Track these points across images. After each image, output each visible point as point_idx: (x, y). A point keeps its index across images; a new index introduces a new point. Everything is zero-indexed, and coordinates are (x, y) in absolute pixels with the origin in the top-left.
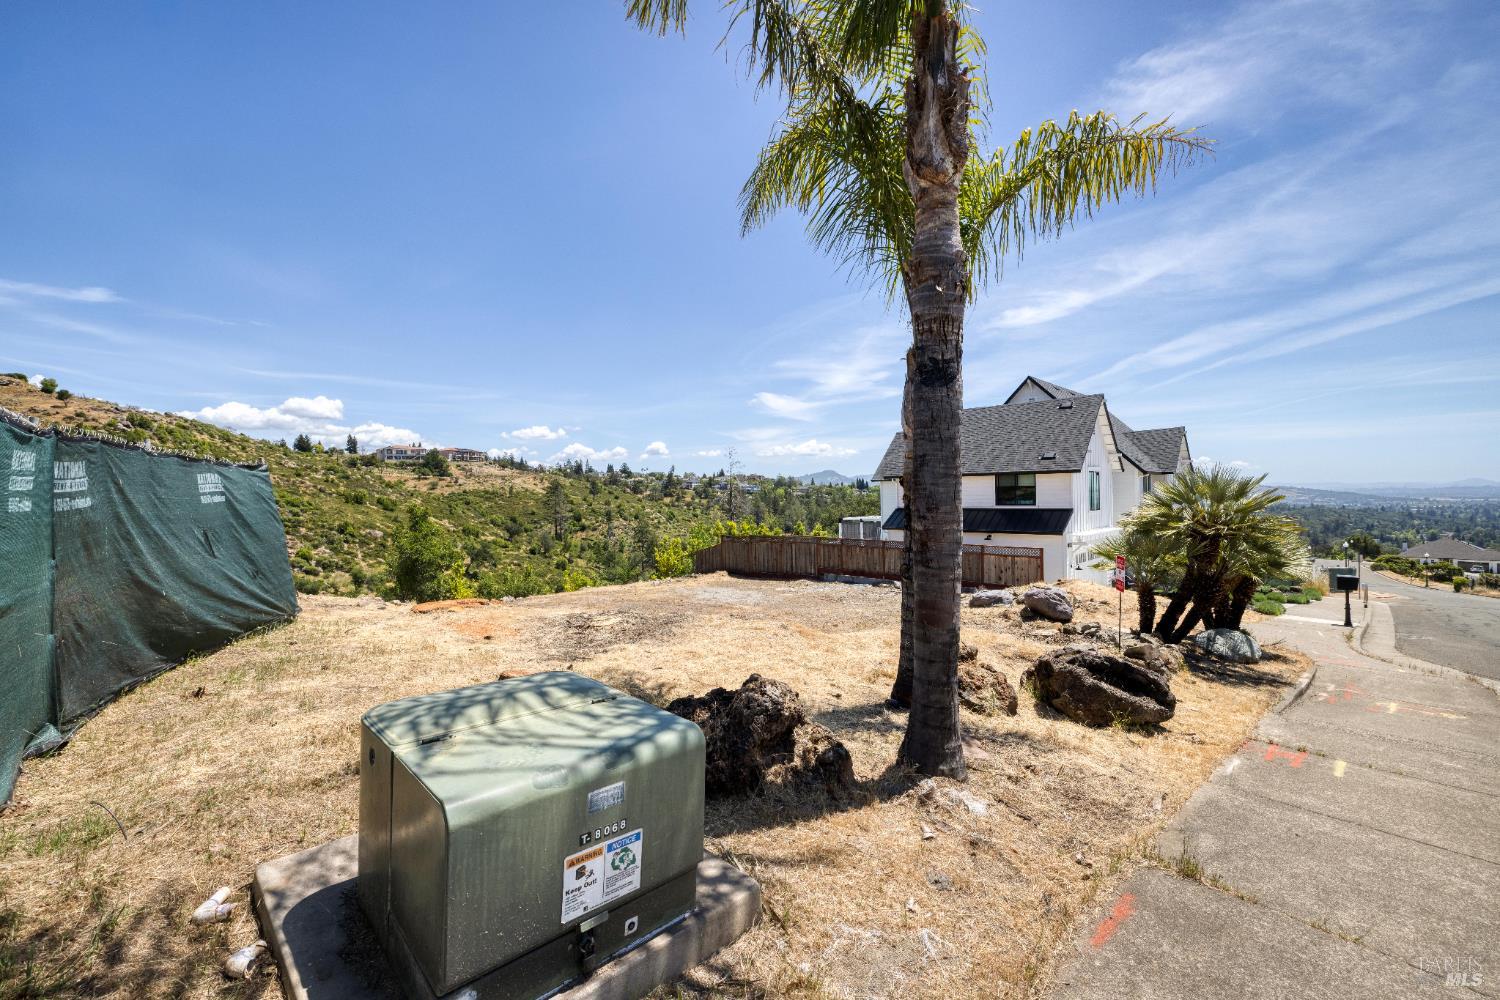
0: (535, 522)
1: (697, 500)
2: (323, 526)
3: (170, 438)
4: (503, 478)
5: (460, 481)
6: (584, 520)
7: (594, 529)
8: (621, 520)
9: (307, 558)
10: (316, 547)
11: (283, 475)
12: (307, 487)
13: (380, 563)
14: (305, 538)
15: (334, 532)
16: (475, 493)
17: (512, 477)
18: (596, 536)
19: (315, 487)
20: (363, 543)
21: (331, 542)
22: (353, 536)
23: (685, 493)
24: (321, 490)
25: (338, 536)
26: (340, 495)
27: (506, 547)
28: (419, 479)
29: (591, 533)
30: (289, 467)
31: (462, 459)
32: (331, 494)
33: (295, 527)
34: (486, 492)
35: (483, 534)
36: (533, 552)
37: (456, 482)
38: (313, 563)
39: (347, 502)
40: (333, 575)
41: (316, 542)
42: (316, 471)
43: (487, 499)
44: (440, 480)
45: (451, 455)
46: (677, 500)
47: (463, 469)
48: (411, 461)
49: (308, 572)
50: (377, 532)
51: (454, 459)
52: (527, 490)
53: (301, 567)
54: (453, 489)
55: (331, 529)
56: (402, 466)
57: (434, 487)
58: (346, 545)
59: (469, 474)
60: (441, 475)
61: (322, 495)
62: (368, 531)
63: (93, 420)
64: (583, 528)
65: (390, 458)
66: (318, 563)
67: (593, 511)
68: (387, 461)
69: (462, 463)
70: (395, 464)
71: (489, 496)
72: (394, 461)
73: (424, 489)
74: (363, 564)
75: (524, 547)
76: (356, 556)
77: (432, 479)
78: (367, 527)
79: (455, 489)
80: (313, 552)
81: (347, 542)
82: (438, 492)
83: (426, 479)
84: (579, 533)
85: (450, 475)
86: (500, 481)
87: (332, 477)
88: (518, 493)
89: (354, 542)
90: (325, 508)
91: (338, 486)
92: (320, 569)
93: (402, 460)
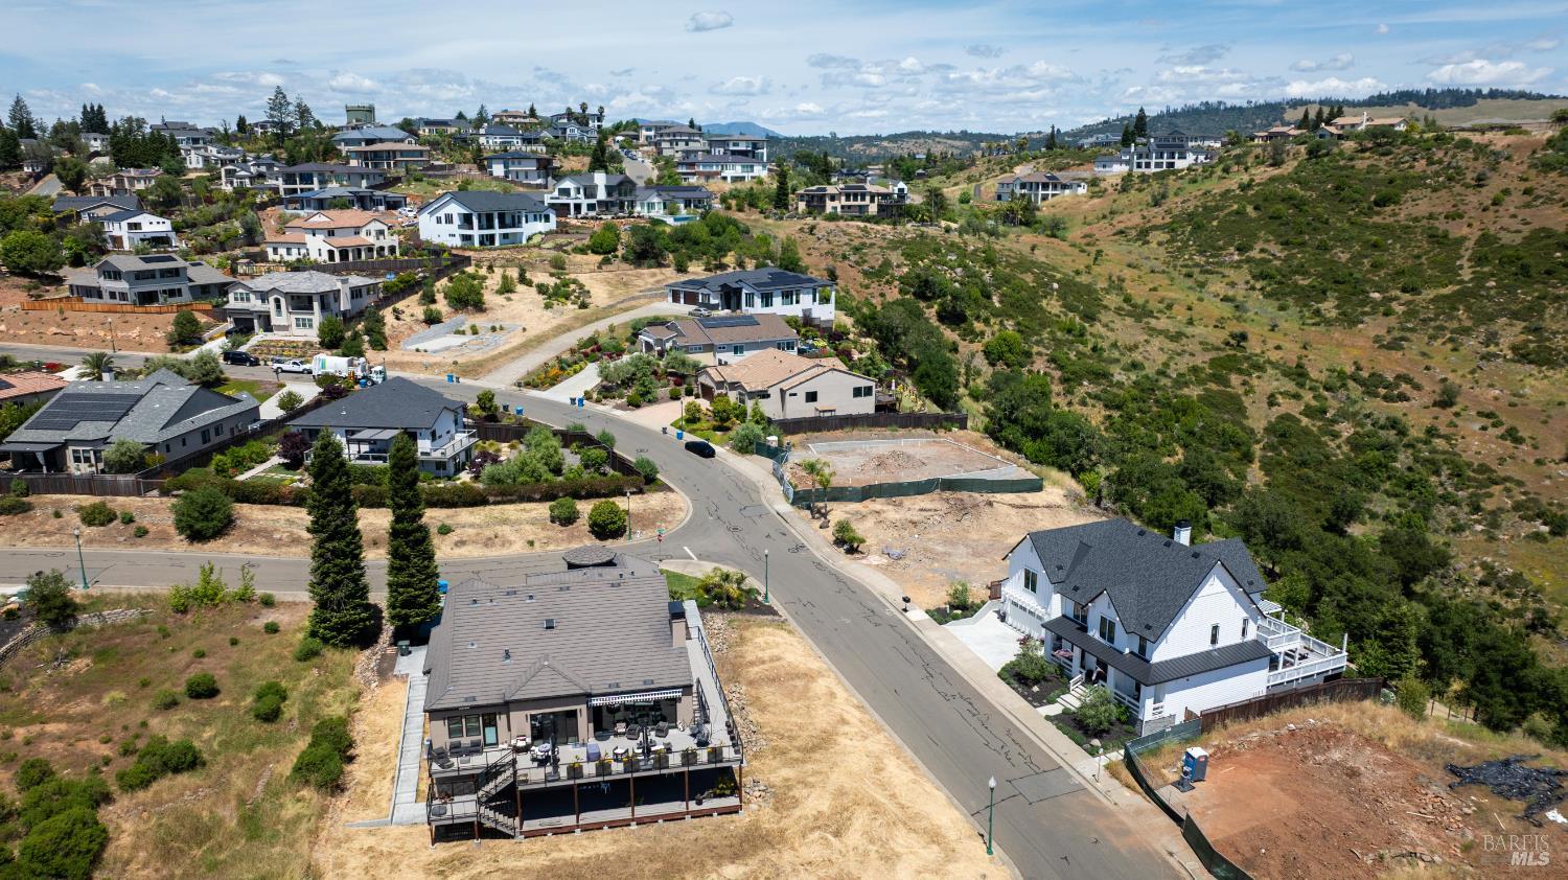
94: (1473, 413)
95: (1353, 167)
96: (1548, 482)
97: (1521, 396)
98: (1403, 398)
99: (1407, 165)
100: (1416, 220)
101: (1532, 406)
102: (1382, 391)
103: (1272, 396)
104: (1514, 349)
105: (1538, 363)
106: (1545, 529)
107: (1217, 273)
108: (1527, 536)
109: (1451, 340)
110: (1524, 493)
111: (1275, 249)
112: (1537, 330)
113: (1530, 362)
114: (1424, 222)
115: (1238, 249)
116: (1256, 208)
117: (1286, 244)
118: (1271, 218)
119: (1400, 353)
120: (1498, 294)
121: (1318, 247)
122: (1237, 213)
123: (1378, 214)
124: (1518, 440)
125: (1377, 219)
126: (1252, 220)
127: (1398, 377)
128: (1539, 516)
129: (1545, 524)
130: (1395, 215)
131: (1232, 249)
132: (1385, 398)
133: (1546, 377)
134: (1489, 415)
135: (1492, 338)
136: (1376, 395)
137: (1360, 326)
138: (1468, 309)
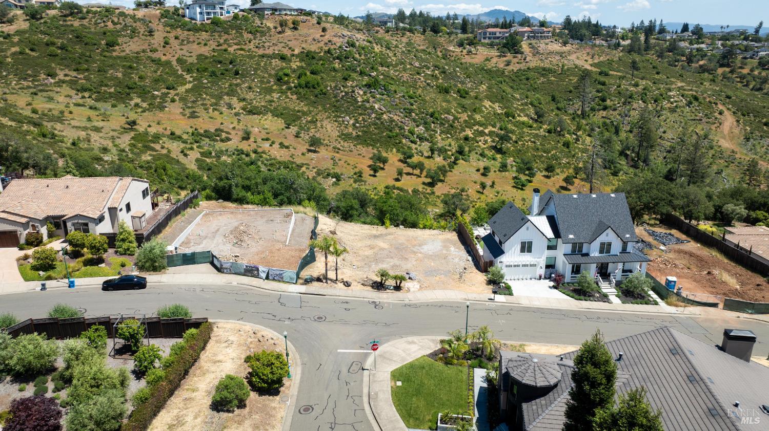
0: (570, 100)
1: (756, 73)
2: (423, 113)
3: (363, 52)
4: (561, 54)
5: (527, 59)
6: (608, 100)
7: (615, 110)
8: (640, 102)
9: (413, 134)
10: (418, 126)
11: (411, 74)
12: (421, 82)
13: (448, 137)
14: (414, 120)
15: (428, 116)
16: (536, 69)
17: (569, 53)
18: (614, 116)
19: (425, 82)
20: (442, 124)
21: (425, 123)
22: (437, 119)
23: (746, 64)
24: (428, 84)
25: (430, 119)
26: (438, 87)
27: (531, 127)
28: (500, 56)
29: (611, 112)
30: (416, 67)
31: (534, 37)
32: (433, 87)
33: (410, 113)
34: (544, 69)
35: (519, 116)
36: (549, 132)
37: (525, 59)
38: (415, 136)
39: (440, 92)
40: (423, 144)
41: (418, 123)
42: (428, 68)
43: (543, 75)
44: (515, 57)
45: (526, 34)
46: (732, 72)
47: (533, 47)
48: (497, 41)
49: (412, 142)
50: (450, 117)
51: (528, 37)
52: (576, 67)
53: (409, 139)
54: (521, 65)
55: (427, 115)
56: (491, 45)
57: (508, 64)
58: (433, 125)
59: (536, 52)
60: (516, 53)
61: (428, 88)
62: (446, 115)
63: (335, 44)
64: (605, 108)
65: (485, 38)
66: (417, 137)
67: (619, 93)
68: (483, 41)
69: (533, 42)
70: (488, 44)
71: (545, 72)
72: (487, 41)
73: (501, 66)
74: (440, 138)
75: (545, 127)
76: (437, 133)
77: (509, 56)
78: (446, 113)
79: (523, 66)
80: (416, 129)
81: (433, 123)
82: (510, 68)
83: (505, 56)
84: (601, 112)
85: (522, 53)
86: (558, 58)
87: (436, 72)
88: (568, 69)
89: (437, 123)
90: (428, 98)
91: (438, 79)
92: (418, 140)
93: (492, 40)
94: (260, 140)
95: (72, 25)
96: (313, 162)
97: (267, 129)
98: (228, 139)
99: (102, 25)
100: (137, 53)
101: (275, 132)
102: (218, 138)
103: (182, 152)
104: (244, 109)
105: (258, 114)
106: (334, 180)
107: (51, 91)
108: (333, 185)
109: (214, 110)
110: (314, 168)
111: (74, 74)
112: (244, 100)
113: (254, 114)
114: (142, 54)
115: (49, 75)
116: (32, 50)
117: (77, 70)
118: (50, 55)
119: (200, 119)
120: (212, 85)
121: (99, 71)
122: (21, 53)
123: (114, 51)
124: (287, 147)
125: (114, 54)
126: (38, 57)
127: (216, 130)
128: (328, 175)
129: (332, 177)
130: (124, 51)
131: (43, 76)
132: (222, 141)
133: (266, 119)
134: (267, 139)
135: (230, 107)
136: (217, 141)
137: (166, 109)
138: (207, 94)
